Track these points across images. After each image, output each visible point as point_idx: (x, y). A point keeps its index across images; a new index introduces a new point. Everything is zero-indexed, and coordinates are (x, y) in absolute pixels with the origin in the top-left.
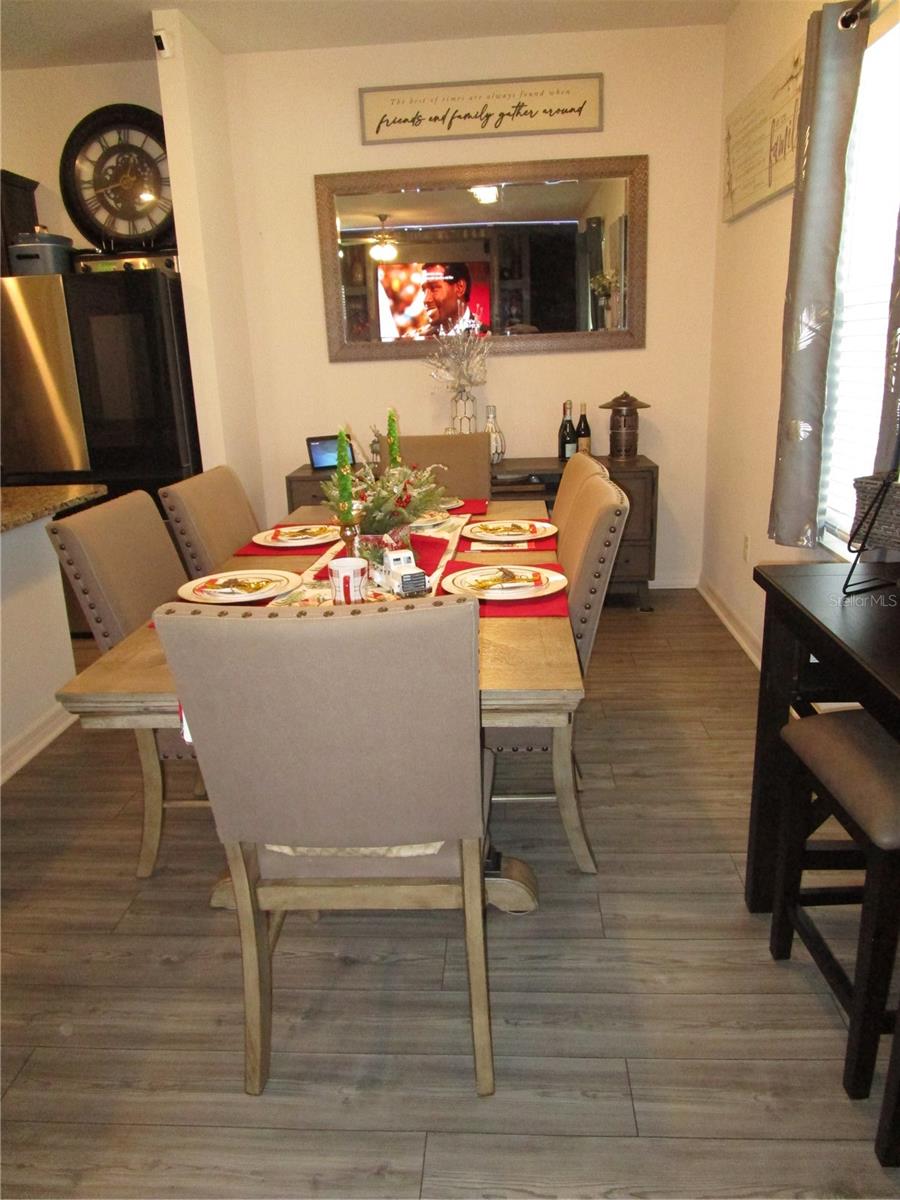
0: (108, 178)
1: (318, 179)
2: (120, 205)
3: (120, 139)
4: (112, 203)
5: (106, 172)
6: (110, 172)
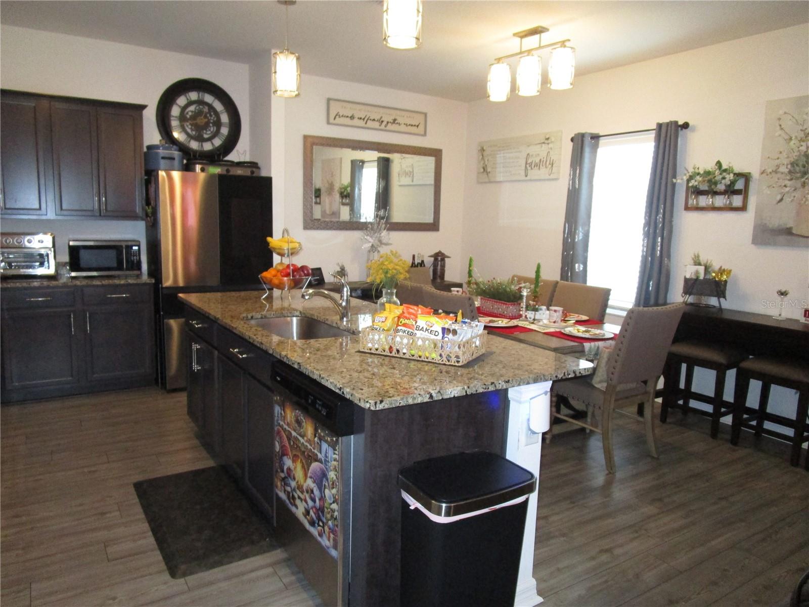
0: (188, 116)
1: (306, 138)
3: (199, 96)
4: (189, 131)
5: (187, 113)
6: (190, 114)
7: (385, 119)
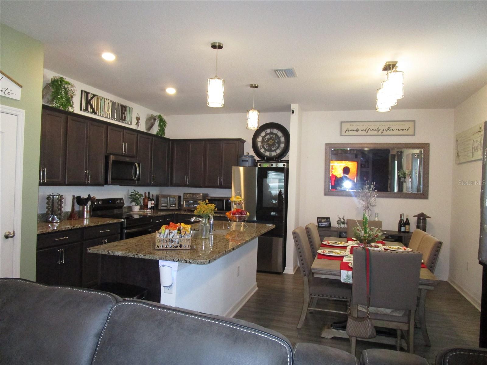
0: (266, 141)
1: (326, 144)
2: (268, 148)
3: (271, 131)
4: (266, 147)
5: (265, 139)
6: (267, 139)
7: (381, 128)
